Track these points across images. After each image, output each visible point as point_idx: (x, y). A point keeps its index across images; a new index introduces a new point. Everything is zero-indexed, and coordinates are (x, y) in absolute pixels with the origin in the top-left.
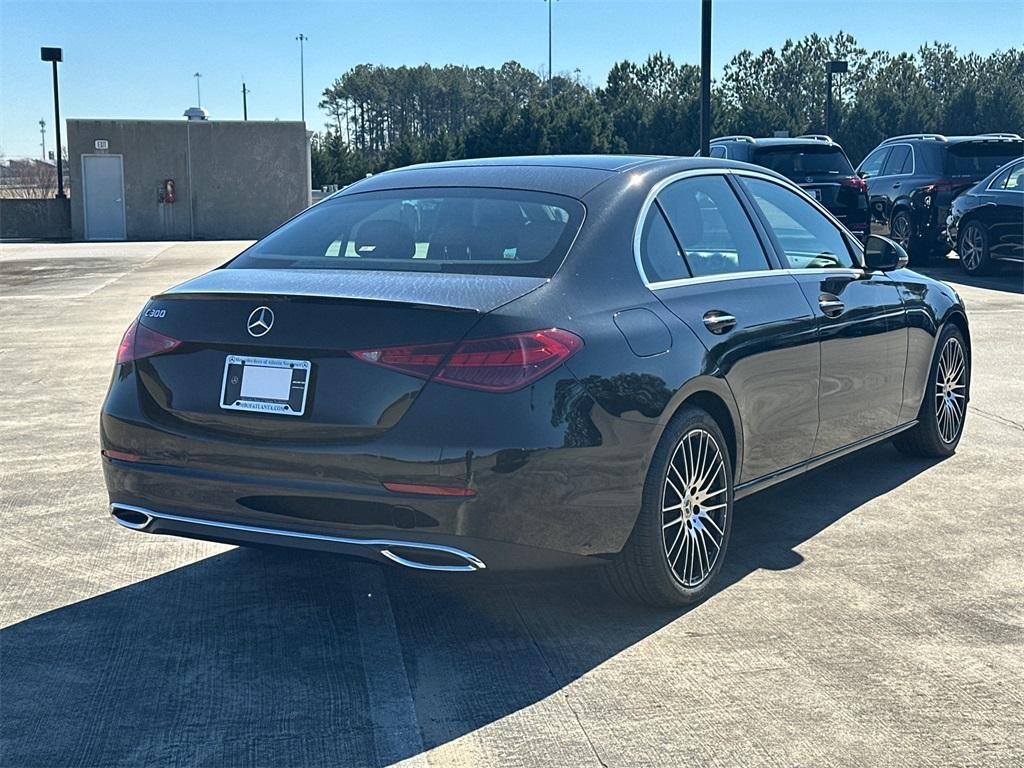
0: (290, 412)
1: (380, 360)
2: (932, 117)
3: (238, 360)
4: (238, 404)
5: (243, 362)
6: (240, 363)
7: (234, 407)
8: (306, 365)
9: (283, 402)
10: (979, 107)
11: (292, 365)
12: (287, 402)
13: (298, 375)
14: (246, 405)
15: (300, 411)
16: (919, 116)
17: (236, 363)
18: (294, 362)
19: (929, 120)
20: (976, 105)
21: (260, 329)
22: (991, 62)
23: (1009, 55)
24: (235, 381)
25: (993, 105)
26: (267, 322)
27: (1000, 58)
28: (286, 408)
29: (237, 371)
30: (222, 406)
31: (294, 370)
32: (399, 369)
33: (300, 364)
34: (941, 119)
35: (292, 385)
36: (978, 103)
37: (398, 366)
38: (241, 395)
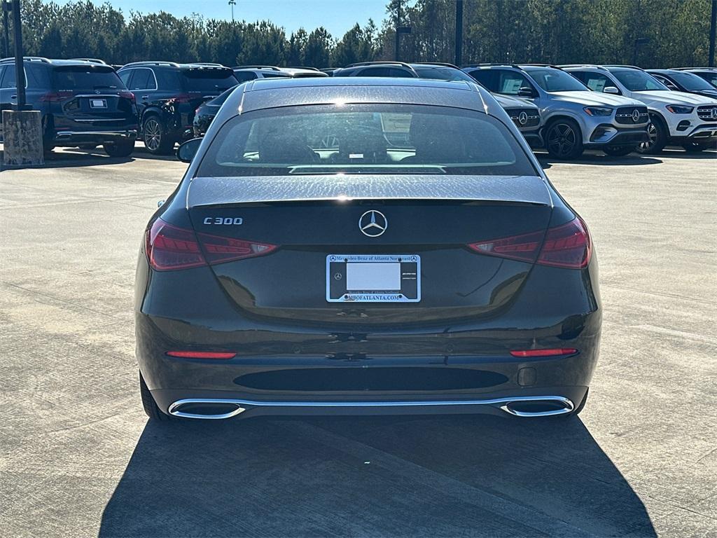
0: (404, 299)
1: (492, 250)
2: (32, 46)
3: (340, 258)
4: (347, 297)
5: (346, 260)
6: (343, 261)
7: (342, 299)
8: (414, 259)
9: (394, 292)
10: (63, 41)
11: (400, 260)
12: (399, 292)
13: (405, 268)
14: (355, 297)
15: (417, 298)
16: (23, 45)
17: (338, 261)
18: (402, 256)
19: (30, 48)
20: (61, 39)
21: (373, 230)
22: (66, 11)
23: (78, 5)
24: (338, 276)
25: (74, 39)
26: (382, 223)
27: (72, 7)
28: (400, 297)
29: (340, 269)
30: (329, 300)
31: (401, 263)
32: (508, 256)
33: (407, 258)
34: (38, 48)
35: (402, 276)
36: (63, 38)
37: (506, 253)
38: (348, 289)
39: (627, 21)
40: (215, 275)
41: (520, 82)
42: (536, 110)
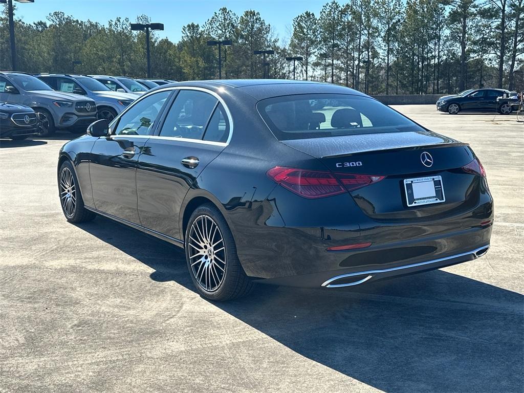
0: (439, 201)
4: (415, 203)
5: (412, 182)
6: (410, 182)
7: (414, 205)
8: (438, 178)
9: (434, 197)
11: (433, 179)
12: (435, 197)
13: (437, 183)
14: (419, 203)
15: (443, 199)
17: (408, 183)
18: (434, 177)
24: (411, 192)
28: (437, 200)
29: (410, 187)
30: (409, 206)
31: (434, 181)
33: (436, 178)
35: (435, 188)
38: (415, 198)
39: (53, 50)
40: (351, 195)
41: (72, 85)
42: (94, 102)
